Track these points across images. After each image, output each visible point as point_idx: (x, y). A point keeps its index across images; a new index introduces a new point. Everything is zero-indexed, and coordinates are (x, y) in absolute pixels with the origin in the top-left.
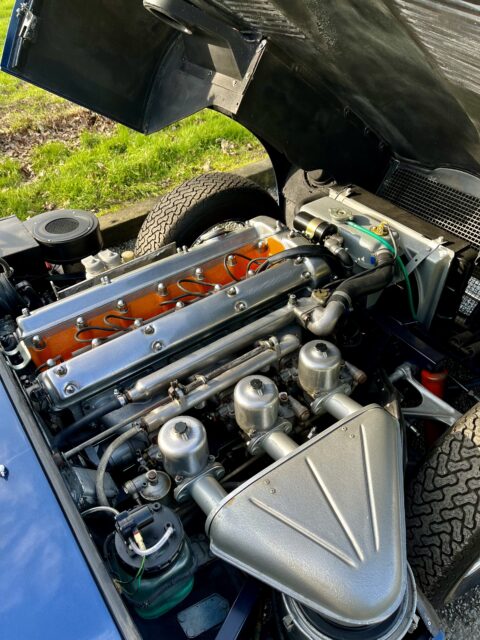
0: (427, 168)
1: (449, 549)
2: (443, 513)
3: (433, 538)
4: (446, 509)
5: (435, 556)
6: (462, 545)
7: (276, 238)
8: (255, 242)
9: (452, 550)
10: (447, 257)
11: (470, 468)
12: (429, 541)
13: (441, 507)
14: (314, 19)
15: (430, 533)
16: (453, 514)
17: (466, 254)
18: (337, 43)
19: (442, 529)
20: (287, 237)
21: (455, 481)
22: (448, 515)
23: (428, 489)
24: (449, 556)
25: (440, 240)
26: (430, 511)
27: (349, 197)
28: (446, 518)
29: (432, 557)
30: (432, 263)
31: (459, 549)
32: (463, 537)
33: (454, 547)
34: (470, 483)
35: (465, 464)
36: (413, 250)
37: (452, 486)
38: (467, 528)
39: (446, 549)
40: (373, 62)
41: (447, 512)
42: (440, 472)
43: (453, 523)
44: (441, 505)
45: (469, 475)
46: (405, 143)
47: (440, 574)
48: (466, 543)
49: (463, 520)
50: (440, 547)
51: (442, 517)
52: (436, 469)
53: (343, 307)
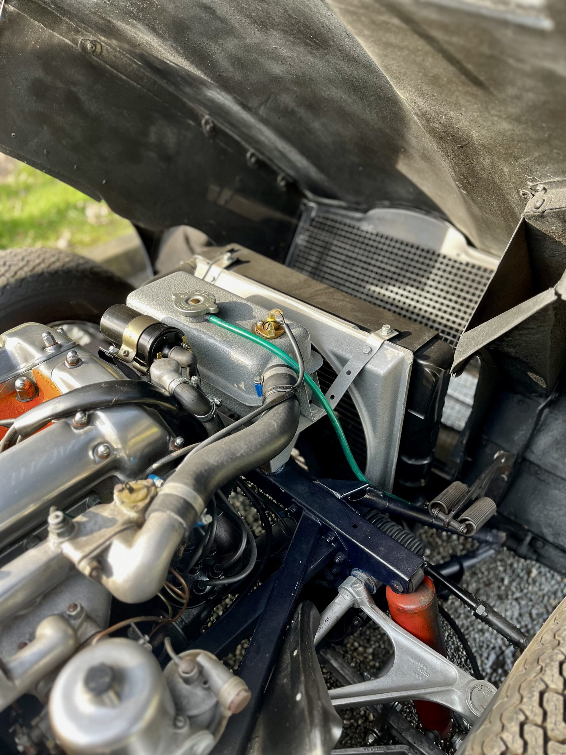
0: (357, 210)
8: (8, 381)
10: (402, 361)
17: (433, 351)
20: (62, 368)
25: (385, 331)
27: (228, 268)
30: (375, 375)
36: (341, 352)
46: (314, 173)
53: (181, 524)
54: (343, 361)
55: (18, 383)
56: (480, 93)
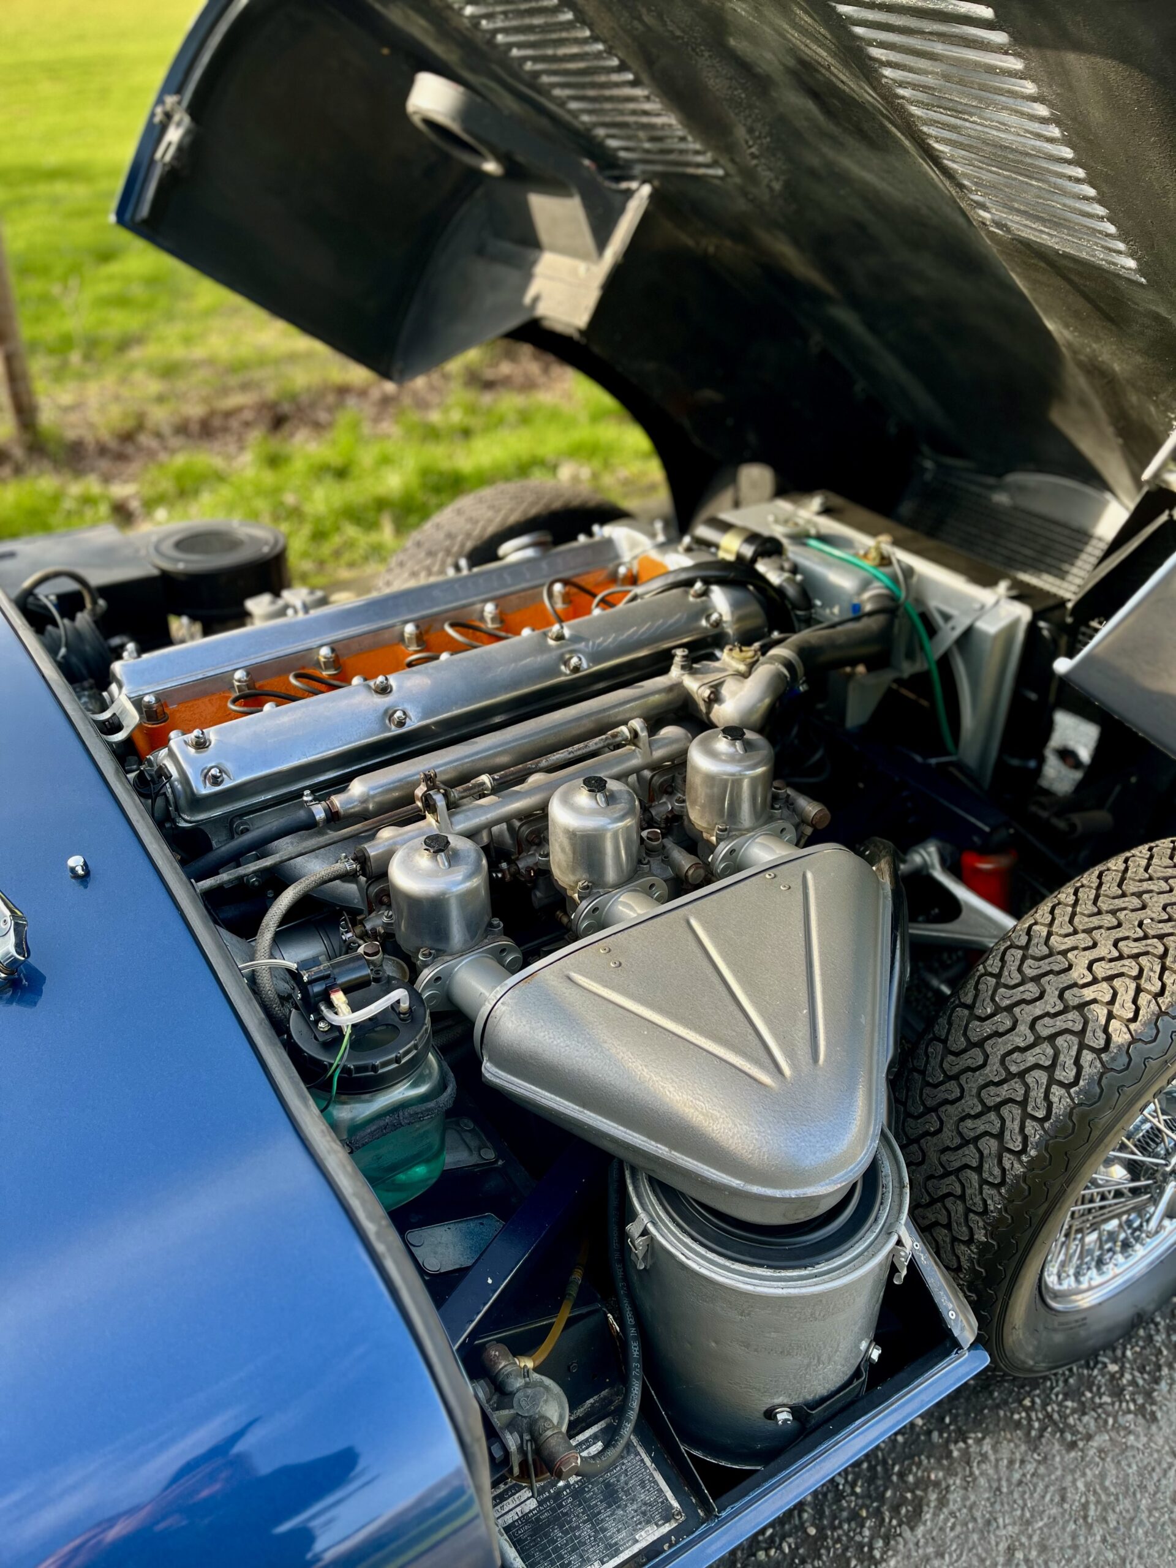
0: (987, 473)
1: (997, 1171)
2: (983, 1093)
3: (965, 1150)
4: (992, 1083)
5: (968, 1192)
6: (1024, 1158)
7: (654, 555)
8: (611, 566)
9: (1003, 1170)
11: (1041, 996)
12: (954, 1161)
13: (981, 1082)
14: (740, 132)
15: (958, 1141)
16: (1004, 1091)
18: (787, 185)
19: (982, 1128)
20: (676, 551)
21: (1008, 1023)
22: (994, 1096)
23: (954, 1048)
24: (997, 1186)
25: (1003, 587)
26: (957, 1093)
28: (990, 1102)
29: (962, 1197)
31: (1019, 1169)
32: (1025, 1139)
33: (1007, 1165)
34: (1039, 1026)
35: (1032, 990)
36: (946, 609)
37: (1001, 1035)
38: (1034, 1118)
39: (991, 1170)
40: (861, 227)
41: (992, 1090)
42: (979, 1012)
43: (1005, 1111)
44: (980, 1078)
45: (1038, 1009)
47: (981, 1236)
48: (1033, 1153)
49: (1024, 1104)
50: (979, 1170)
51: (982, 1102)
52: (971, 1007)
53: (785, 676)
54: (947, 617)
55: (622, 570)
56: (1113, 328)
